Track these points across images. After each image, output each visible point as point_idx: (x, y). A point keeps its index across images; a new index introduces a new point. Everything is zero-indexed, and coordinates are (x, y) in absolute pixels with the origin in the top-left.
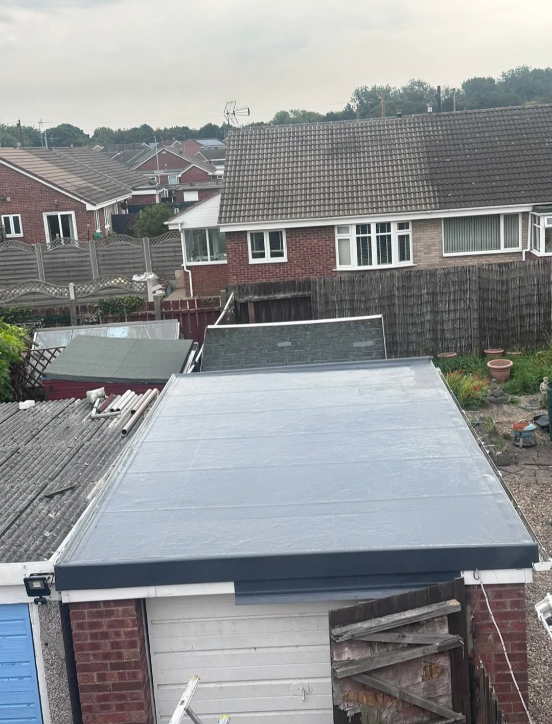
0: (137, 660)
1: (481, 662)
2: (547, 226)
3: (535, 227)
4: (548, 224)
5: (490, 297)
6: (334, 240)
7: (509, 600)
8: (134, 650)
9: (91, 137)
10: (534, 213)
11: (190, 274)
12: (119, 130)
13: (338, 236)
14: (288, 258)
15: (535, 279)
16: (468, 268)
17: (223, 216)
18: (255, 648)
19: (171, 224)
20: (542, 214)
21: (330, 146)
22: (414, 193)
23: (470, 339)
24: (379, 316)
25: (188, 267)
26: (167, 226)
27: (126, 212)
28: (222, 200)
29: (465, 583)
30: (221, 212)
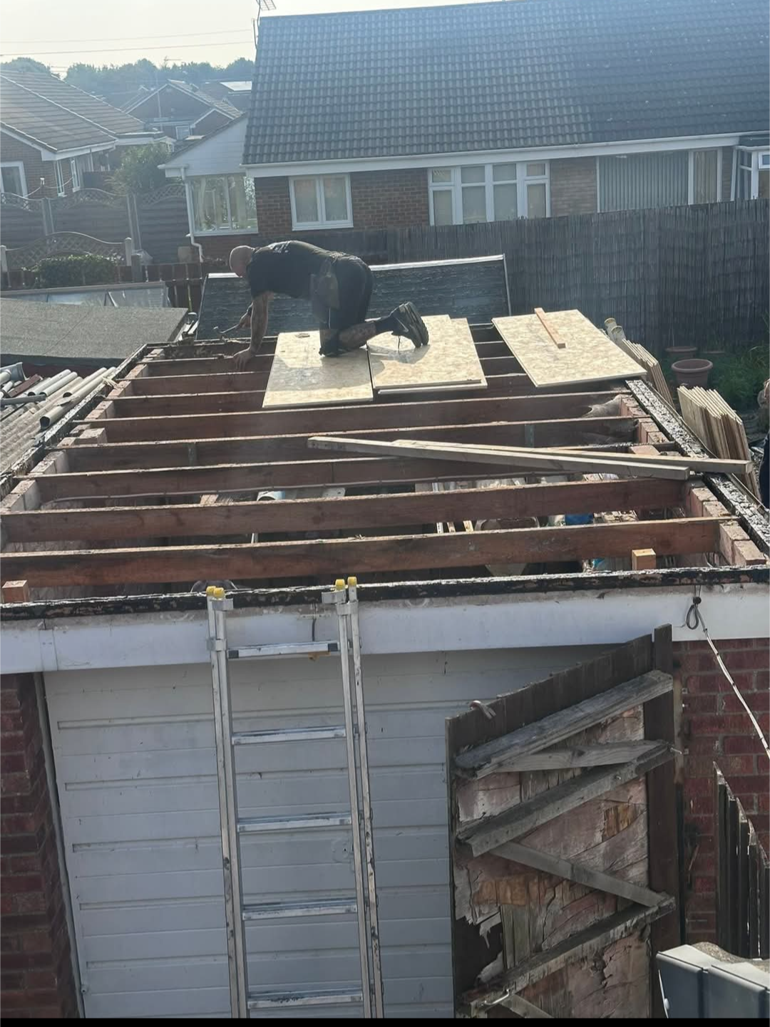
0: (25, 794)
1: (719, 773)
2: (762, 167)
3: (743, 171)
4: (764, 164)
5: (677, 262)
6: (427, 192)
7: (755, 672)
8: (18, 774)
9: (62, 79)
10: (741, 147)
11: (200, 250)
12: (105, 68)
13: (433, 187)
14: (354, 221)
15: (750, 231)
16: (641, 213)
17: (251, 152)
18: (260, 774)
19: (170, 169)
20: (756, 147)
21: (421, 45)
22: (553, 117)
23: (643, 330)
24: (500, 257)
25: (197, 239)
26: (163, 172)
27: (106, 168)
28: (249, 127)
29: (673, 640)
30: (247, 146)
